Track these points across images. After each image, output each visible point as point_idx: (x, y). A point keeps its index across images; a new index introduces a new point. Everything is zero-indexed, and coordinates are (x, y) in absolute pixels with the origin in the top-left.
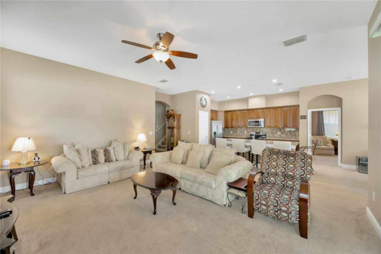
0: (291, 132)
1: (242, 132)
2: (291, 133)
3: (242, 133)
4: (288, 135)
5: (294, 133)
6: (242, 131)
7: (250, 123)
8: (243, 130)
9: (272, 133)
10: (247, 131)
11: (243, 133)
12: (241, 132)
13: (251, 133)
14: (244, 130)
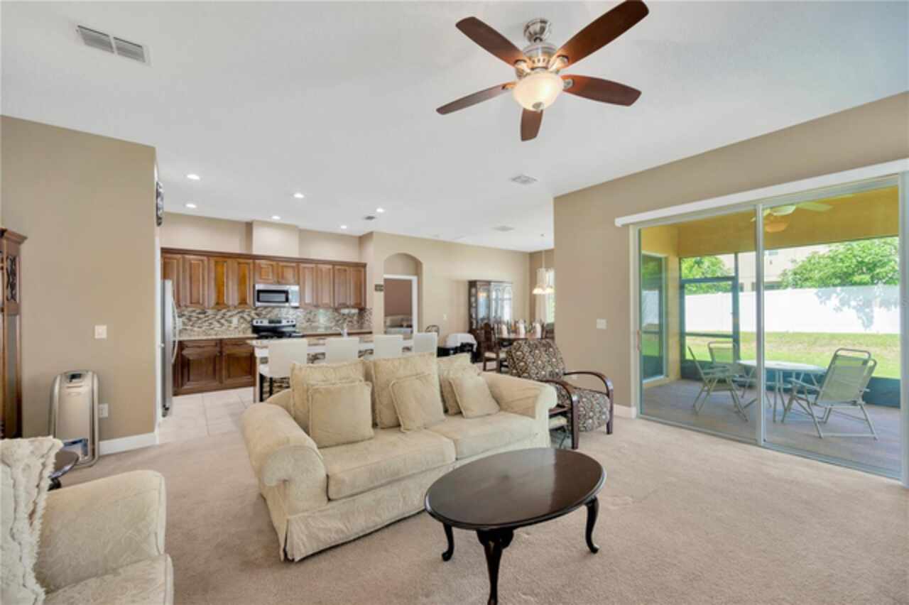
0: (345, 317)
1: (223, 321)
2: (345, 319)
3: (222, 325)
4: (340, 322)
5: (350, 317)
6: (223, 318)
7: (261, 295)
8: (224, 314)
9: (309, 319)
10: (242, 317)
11: (226, 324)
12: (219, 322)
13: (257, 322)
14: (229, 314)
